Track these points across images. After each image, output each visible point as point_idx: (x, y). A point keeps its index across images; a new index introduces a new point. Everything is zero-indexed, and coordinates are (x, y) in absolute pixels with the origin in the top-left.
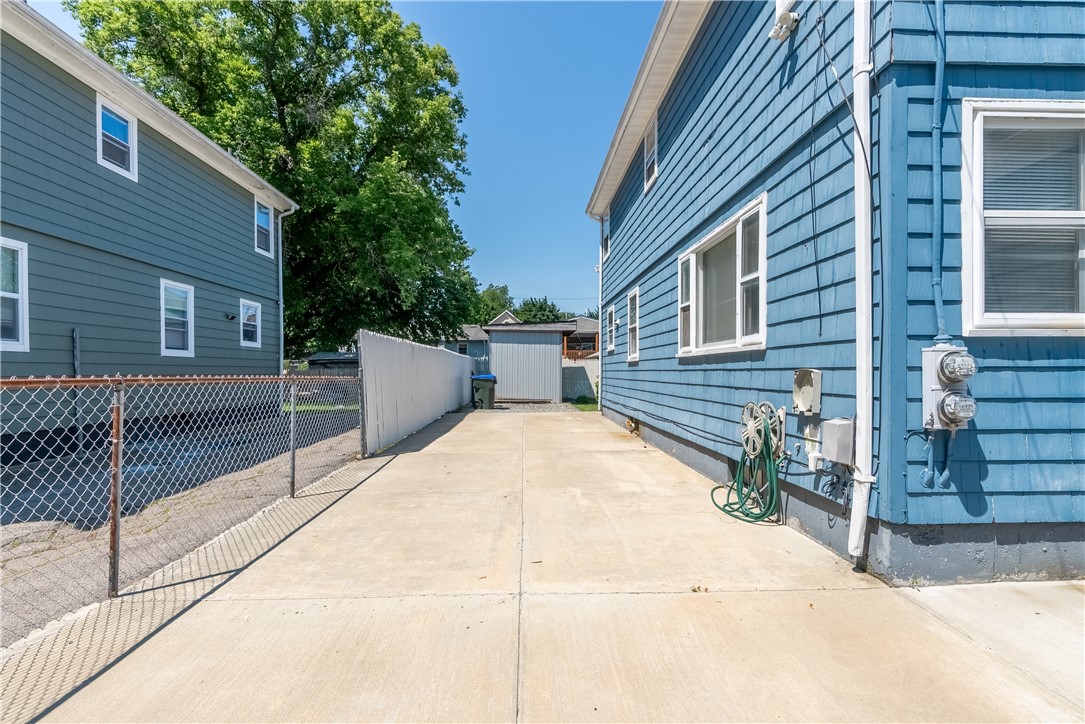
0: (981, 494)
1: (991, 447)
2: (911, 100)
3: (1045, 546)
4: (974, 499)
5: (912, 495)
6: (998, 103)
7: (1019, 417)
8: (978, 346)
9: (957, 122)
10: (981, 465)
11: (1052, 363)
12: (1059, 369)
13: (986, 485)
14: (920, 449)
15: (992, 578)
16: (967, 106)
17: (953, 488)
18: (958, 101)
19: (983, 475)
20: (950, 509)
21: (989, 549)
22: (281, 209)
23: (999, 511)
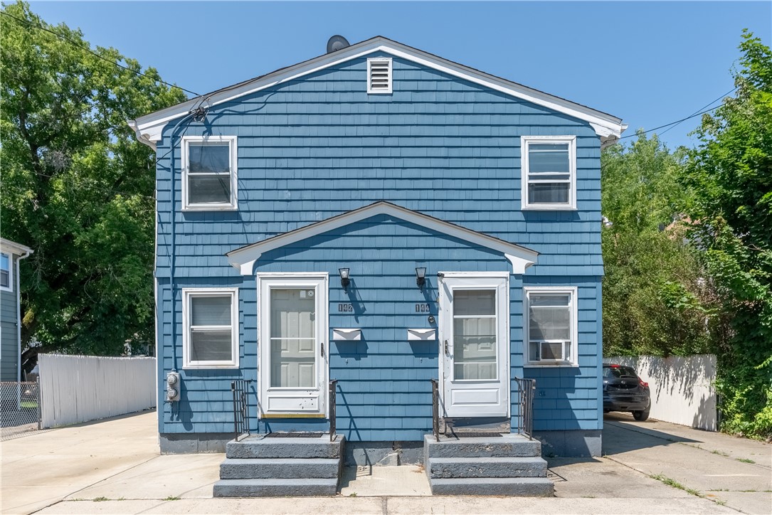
0: (191, 423)
1: (194, 407)
2: (164, 289)
3: (216, 441)
4: (188, 424)
5: (166, 423)
6: (194, 289)
7: (204, 396)
8: (189, 372)
9: (181, 296)
10: (191, 413)
11: (215, 378)
12: (219, 380)
13: (192, 420)
14: (168, 407)
15: (197, 452)
16: (184, 290)
17: (180, 421)
18: (181, 289)
19: (191, 417)
20: (180, 428)
21: (195, 442)
22: (19, 253)
23: (197, 428)
